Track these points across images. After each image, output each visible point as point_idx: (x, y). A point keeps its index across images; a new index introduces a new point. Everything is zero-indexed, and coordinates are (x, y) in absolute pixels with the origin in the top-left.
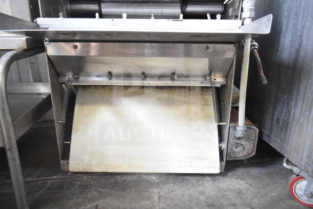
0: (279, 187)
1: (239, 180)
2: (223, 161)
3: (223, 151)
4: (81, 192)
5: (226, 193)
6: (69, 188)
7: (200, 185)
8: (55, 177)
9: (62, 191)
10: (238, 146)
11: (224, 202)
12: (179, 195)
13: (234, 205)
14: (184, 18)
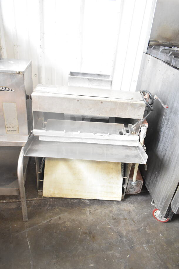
0: (149, 209)
1: (130, 204)
2: (124, 194)
3: (124, 189)
4: (51, 209)
5: (123, 212)
6: (44, 206)
7: (111, 207)
8: (35, 199)
9: (41, 208)
10: (132, 188)
11: (121, 217)
12: (100, 212)
13: (125, 219)
14: (110, 134)
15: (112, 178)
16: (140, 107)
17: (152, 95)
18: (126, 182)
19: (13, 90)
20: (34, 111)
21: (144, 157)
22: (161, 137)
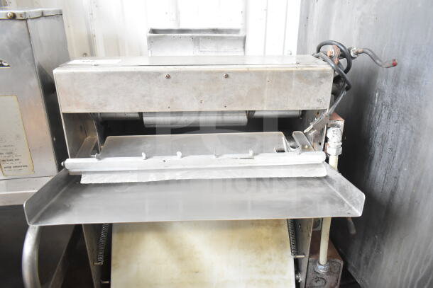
3: (300, 284)
10: (319, 280)
14: (254, 154)
15: (270, 260)
16: (320, 78)
17: (347, 48)
18: (304, 267)
19: (4, 64)
20: (63, 114)
21: (351, 198)
22: (377, 149)
